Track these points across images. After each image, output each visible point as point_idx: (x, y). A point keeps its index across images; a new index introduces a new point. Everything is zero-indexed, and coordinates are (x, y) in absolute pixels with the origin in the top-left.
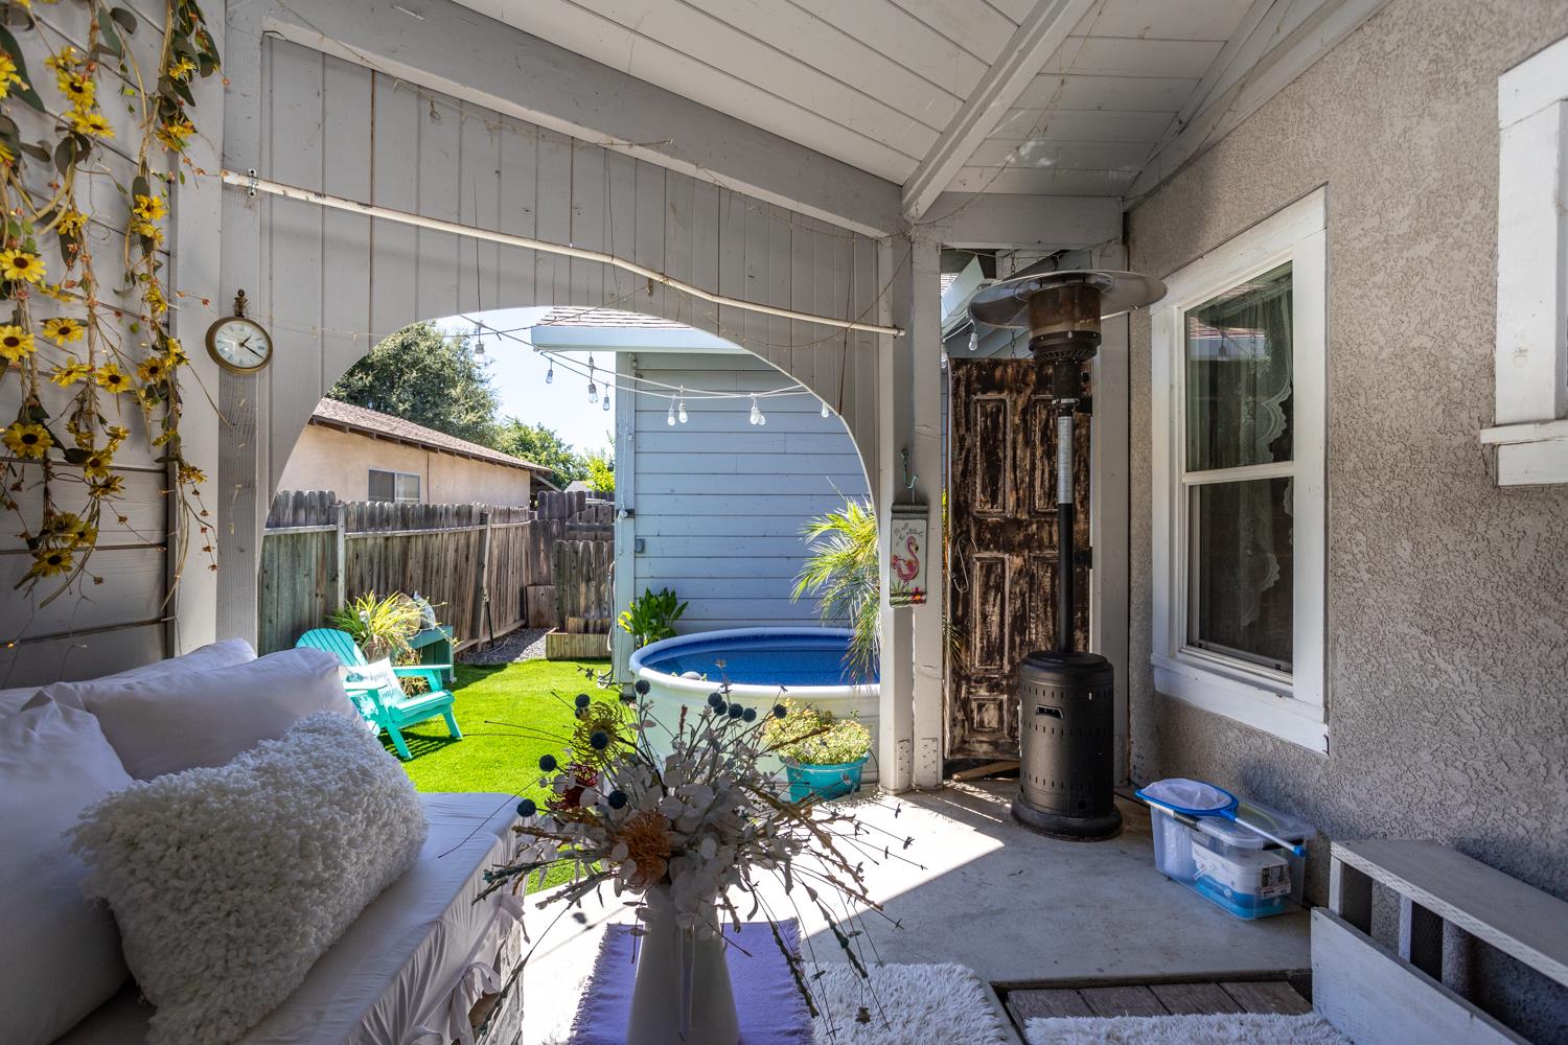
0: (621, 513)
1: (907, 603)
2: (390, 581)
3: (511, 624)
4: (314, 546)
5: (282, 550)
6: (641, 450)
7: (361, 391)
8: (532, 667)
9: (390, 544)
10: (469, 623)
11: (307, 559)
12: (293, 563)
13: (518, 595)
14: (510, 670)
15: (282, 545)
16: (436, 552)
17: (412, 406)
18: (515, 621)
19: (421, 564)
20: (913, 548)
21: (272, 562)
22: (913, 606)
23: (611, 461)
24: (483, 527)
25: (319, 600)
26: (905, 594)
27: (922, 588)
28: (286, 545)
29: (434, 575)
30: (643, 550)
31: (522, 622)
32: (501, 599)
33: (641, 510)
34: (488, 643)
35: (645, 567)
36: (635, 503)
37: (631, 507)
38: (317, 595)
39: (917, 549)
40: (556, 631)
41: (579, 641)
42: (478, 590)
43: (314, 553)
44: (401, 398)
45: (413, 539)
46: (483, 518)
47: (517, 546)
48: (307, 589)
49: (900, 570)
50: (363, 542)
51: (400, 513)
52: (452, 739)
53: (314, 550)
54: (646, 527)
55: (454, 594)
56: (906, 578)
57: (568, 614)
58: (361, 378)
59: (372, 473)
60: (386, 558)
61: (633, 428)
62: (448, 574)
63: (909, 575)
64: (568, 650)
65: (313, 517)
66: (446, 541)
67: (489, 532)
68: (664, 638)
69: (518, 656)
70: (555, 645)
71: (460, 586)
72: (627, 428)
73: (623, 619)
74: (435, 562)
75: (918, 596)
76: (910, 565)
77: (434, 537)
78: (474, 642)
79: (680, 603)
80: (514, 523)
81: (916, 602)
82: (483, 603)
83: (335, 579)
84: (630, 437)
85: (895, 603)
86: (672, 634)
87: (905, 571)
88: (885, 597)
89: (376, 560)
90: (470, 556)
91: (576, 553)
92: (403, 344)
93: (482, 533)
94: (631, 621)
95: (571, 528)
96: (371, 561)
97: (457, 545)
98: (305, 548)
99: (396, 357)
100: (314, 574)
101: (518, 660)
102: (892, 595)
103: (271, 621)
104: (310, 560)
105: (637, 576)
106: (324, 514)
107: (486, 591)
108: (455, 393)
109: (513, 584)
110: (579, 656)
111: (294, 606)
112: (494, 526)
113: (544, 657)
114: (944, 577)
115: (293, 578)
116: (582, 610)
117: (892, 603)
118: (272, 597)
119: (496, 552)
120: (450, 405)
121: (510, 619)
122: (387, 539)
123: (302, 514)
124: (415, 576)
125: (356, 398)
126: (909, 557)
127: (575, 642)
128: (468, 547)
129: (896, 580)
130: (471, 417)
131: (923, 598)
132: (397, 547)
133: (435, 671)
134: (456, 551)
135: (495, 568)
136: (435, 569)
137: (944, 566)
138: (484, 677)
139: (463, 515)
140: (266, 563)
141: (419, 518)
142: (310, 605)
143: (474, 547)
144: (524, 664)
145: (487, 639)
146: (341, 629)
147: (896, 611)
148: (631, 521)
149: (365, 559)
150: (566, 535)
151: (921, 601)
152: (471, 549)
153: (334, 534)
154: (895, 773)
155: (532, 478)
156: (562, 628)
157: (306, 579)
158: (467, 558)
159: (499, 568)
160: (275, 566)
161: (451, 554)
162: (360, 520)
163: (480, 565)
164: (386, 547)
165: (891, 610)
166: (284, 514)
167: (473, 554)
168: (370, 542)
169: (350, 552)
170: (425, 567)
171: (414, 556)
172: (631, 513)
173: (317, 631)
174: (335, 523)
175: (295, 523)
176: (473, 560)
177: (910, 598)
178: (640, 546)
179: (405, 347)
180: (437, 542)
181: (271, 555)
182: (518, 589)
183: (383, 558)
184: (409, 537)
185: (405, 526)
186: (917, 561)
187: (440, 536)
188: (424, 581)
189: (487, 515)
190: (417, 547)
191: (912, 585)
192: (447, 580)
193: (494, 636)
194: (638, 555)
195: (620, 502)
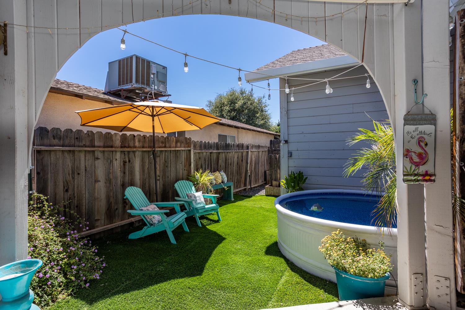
0: (282, 142)
1: (418, 181)
2: (212, 167)
3: (260, 182)
4: (183, 154)
5: (172, 155)
6: (290, 117)
7: (234, 117)
8: (260, 197)
9: (212, 155)
10: (243, 182)
11: (181, 158)
12: (176, 159)
13: (263, 173)
14: (253, 198)
15: (172, 154)
16: (230, 158)
17: (247, 120)
18: (262, 182)
19: (224, 162)
20: (423, 144)
21: (168, 158)
22: (424, 183)
23: (279, 122)
24: (247, 150)
25: (185, 171)
26: (415, 175)
27: (431, 171)
28: (173, 154)
29: (229, 165)
30: (291, 156)
31: (265, 182)
32: (257, 174)
33: (289, 141)
34: (249, 188)
35: (292, 163)
36: (288, 138)
37: (286, 139)
38: (185, 170)
39: (426, 145)
40: (269, 186)
41: (276, 189)
42: (247, 171)
43: (183, 156)
44: (244, 118)
45: (221, 154)
46: (248, 147)
47: (263, 157)
48: (181, 167)
49: (411, 159)
50: (202, 154)
51: (216, 145)
52: (218, 221)
53: (184, 155)
54: (292, 147)
55: (237, 172)
56: (417, 165)
57: (274, 180)
58: (233, 114)
59: (219, 135)
60: (211, 159)
61: (286, 108)
62: (235, 165)
63: (420, 162)
64: (273, 193)
65: (183, 145)
66: (234, 155)
67: (250, 152)
68: (296, 191)
69: (257, 193)
70: (268, 190)
71: (239, 170)
72: (284, 109)
73: (283, 182)
74: (230, 161)
75: (428, 177)
76: (420, 156)
77: (229, 153)
78: (245, 188)
79: (305, 177)
80: (261, 150)
81: (426, 181)
82: (248, 175)
83: (190, 165)
84: (285, 112)
85: (408, 181)
86: (301, 189)
87: (416, 159)
88: (400, 176)
89: (207, 160)
90: (243, 160)
91: (276, 159)
92: (244, 103)
93: (247, 152)
94: (285, 183)
95: (275, 150)
96: (205, 160)
97: (238, 156)
98: (180, 154)
99: (242, 107)
100: (183, 163)
101: (257, 195)
102: (404, 175)
103: (168, 177)
104: (182, 158)
105: (289, 166)
106: (187, 144)
107: (249, 172)
108: (258, 115)
109: (261, 170)
110: (276, 195)
111: (176, 173)
112: (251, 150)
113: (265, 195)
114: (453, 166)
115: (176, 164)
116: (278, 179)
117: (404, 181)
118: (168, 170)
119: (254, 159)
120: (256, 119)
121: (260, 181)
122: (211, 153)
123: (179, 144)
124: (222, 166)
125: (233, 119)
126: (419, 150)
127: (275, 190)
128: (242, 157)
129: (408, 165)
130: (262, 122)
131: (433, 178)
132: (215, 156)
133: (214, 197)
134: (238, 158)
135: (254, 164)
136: (229, 163)
137: (453, 157)
138: (243, 199)
139: (241, 146)
140: (166, 159)
141: (223, 147)
142: (182, 173)
143: (245, 157)
144: (258, 196)
145: (250, 187)
146: (190, 181)
147: (409, 186)
148: (286, 145)
149: (203, 159)
150: (273, 153)
151: (430, 180)
152: (244, 158)
153: (190, 150)
154: (411, 294)
155: (274, 137)
156: (271, 185)
157: (181, 165)
158: (242, 161)
159: (255, 164)
160: (169, 160)
161: (236, 159)
162: (201, 147)
163: (247, 163)
164: (211, 156)
165: (405, 185)
166: (172, 144)
167: (243, 159)
168: (204, 154)
169: (197, 157)
170: (226, 163)
171: (221, 159)
172: (286, 142)
173: (184, 181)
174: (190, 147)
175: (176, 147)
176: (244, 161)
177: (420, 178)
178: (290, 155)
179: (245, 104)
180: (230, 155)
181: (168, 157)
182: (263, 171)
183: (209, 159)
184: (219, 153)
185: (218, 149)
186: (426, 153)
187: (231, 153)
188: (226, 167)
189: (249, 147)
190: (222, 156)
191: (422, 169)
192: (234, 167)
193: (252, 187)
194: (289, 158)
195: (282, 138)
